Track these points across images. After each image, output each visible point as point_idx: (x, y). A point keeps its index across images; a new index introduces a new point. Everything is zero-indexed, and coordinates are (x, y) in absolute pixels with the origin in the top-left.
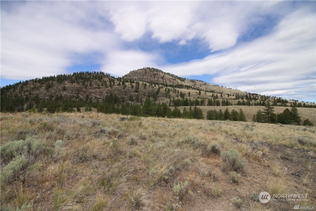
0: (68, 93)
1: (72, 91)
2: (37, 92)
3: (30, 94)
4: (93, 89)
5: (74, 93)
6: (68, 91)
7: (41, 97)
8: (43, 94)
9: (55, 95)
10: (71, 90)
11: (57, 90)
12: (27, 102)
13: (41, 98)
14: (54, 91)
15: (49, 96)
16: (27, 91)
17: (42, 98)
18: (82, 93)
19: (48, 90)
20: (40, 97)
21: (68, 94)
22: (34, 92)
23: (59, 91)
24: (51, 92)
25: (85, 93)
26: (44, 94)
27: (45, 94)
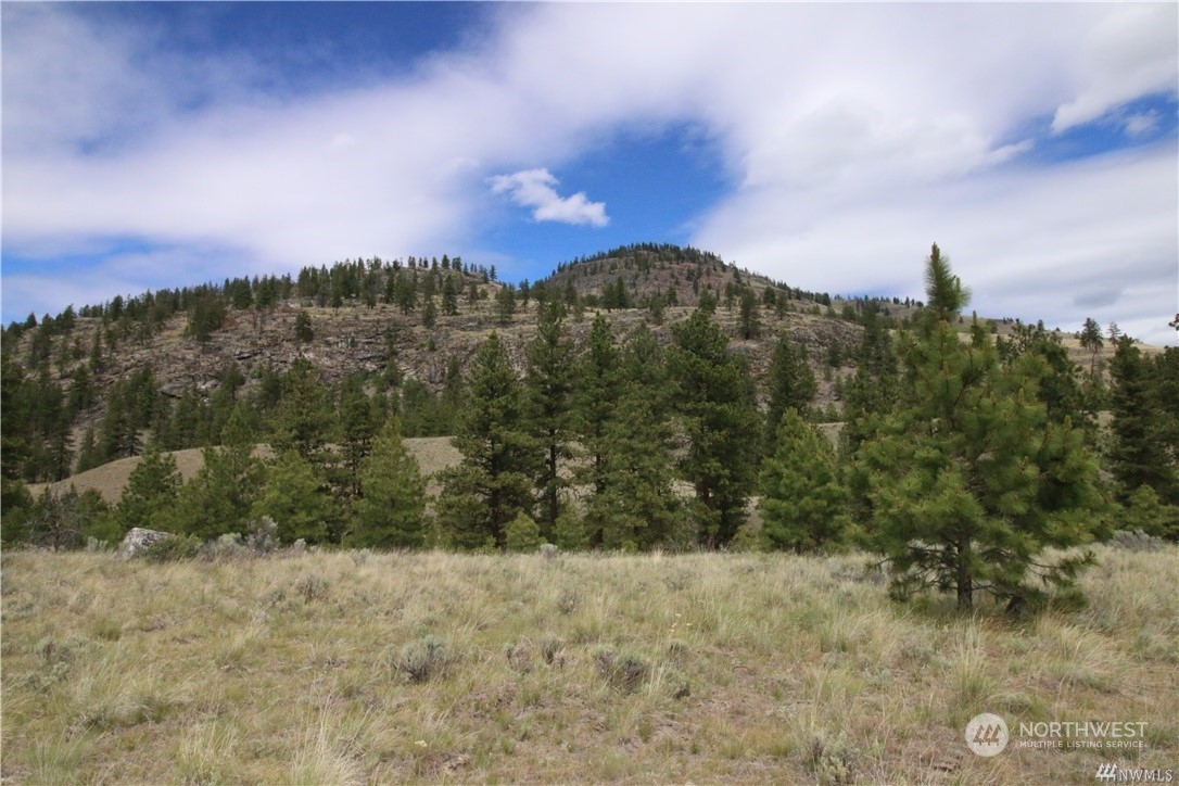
0: (330, 356)
1: (354, 344)
2: (142, 354)
3: (99, 366)
4: (472, 329)
5: (362, 354)
6: (328, 344)
7: (170, 381)
8: (181, 366)
9: (249, 367)
10: (347, 335)
11: (264, 342)
12: (84, 413)
13: (165, 388)
14: (243, 343)
15: (218, 377)
16: (78, 354)
17: (174, 392)
18: (413, 351)
19: (209, 339)
20: (160, 385)
21: (329, 363)
22: (118, 352)
23: (275, 342)
24: (226, 351)
25: (433, 349)
26: (188, 368)
27: (194, 365)
